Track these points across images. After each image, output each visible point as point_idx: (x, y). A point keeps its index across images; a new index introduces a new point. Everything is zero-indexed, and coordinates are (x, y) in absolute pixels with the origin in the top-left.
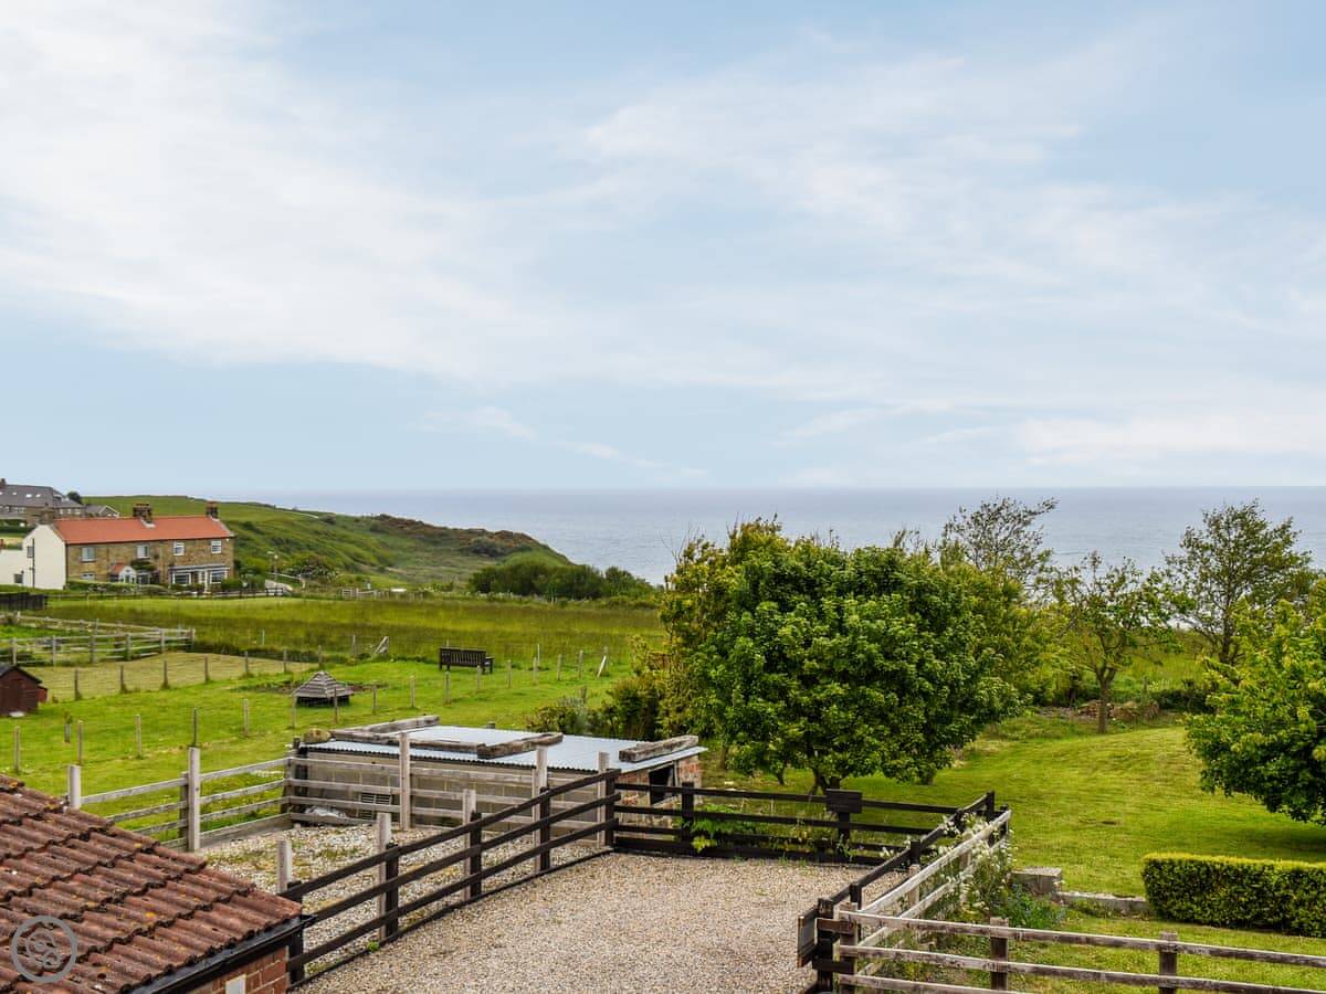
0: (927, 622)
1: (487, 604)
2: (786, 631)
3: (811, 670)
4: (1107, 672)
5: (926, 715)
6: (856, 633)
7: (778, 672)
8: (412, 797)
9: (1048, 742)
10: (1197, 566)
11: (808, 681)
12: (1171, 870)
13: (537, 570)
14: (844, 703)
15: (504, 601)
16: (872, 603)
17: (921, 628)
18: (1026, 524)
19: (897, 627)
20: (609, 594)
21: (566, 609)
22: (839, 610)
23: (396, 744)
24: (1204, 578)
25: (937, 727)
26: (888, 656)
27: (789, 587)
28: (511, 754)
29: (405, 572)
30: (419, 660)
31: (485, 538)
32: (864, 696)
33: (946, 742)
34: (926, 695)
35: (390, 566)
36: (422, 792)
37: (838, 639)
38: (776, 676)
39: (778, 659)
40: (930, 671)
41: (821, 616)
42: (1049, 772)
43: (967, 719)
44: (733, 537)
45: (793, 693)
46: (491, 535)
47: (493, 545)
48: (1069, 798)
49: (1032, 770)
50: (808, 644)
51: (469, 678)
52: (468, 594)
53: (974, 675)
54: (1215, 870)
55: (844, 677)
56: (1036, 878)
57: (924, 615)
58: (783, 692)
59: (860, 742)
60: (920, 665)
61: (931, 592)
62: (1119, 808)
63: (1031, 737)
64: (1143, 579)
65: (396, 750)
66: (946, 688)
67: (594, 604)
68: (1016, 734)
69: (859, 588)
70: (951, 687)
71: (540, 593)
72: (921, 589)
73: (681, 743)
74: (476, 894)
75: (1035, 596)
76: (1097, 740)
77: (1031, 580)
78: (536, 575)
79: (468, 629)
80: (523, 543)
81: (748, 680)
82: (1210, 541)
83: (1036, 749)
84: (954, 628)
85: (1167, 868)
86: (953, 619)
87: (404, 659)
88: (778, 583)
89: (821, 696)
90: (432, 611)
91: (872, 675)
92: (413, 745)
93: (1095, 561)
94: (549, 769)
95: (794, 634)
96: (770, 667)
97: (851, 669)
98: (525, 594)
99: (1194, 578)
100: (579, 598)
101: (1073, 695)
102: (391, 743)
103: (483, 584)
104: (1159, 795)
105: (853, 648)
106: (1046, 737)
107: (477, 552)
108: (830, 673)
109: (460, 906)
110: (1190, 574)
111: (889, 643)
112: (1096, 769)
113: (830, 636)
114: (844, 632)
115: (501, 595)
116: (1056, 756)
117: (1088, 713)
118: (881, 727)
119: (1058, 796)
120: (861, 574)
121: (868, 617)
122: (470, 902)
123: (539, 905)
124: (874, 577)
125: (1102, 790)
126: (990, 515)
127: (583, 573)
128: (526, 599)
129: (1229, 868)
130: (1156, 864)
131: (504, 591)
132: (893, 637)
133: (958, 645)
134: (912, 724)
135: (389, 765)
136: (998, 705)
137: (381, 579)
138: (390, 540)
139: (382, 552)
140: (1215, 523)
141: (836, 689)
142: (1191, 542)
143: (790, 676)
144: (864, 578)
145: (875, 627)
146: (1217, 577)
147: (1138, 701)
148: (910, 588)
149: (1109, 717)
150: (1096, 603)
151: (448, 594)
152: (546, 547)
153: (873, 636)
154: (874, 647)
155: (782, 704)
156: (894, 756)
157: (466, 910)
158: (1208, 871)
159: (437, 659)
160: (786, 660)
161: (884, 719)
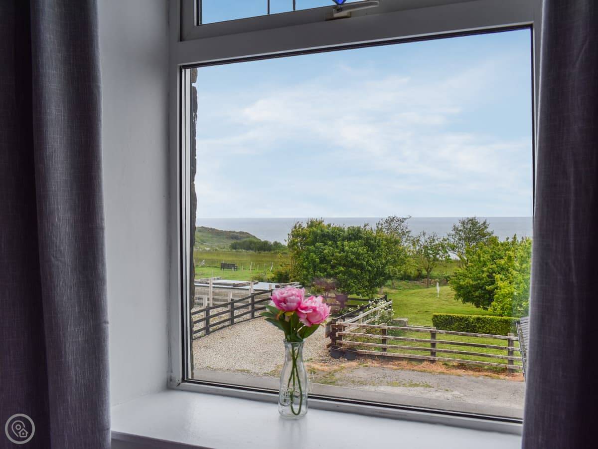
0: (370, 249)
1: (236, 253)
2: (326, 251)
3: (334, 263)
4: (429, 269)
5: (369, 277)
6: (348, 252)
7: (323, 264)
8: (213, 299)
9: (410, 290)
10: (458, 236)
11: (333, 267)
12: (440, 318)
13: (251, 242)
14: (344, 273)
15: (241, 252)
16: (352, 243)
17: (368, 251)
18: (403, 222)
19: (360, 250)
20: (274, 250)
21: (260, 254)
22: (343, 245)
23: (209, 284)
24: (460, 240)
25: (373, 281)
26: (358, 259)
27: (326, 238)
28: (243, 286)
29: (210, 245)
30: (214, 267)
31: (235, 234)
32: (350, 271)
33: (376, 286)
34: (369, 271)
35: (205, 242)
36: (216, 297)
37: (342, 254)
38: (323, 265)
39: (323, 260)
40: (370, 264)
41: (337, 247)
42: (410, 298)
43: (382, 278)
44: (308, 224)
45: (328, 270)
46: (237, 233)
47: (238, 236)
48: (415, 305)
49: (405, 298)
50: (333, 255)
51: (230, 272)
52: (229, 250)
53: (384, 265)
54: (454, 318)
55: (344, 265)
56: (400, 321)
57: (369, 247)
58: (325, 270)
59: (349, 285)
60: (367, 262)
61: (371, 240)
62: (430, 308)
63: (405, 289)
64: (441, 240)
65: (208, 285)
66: (375, 269)
67: (269, 253)
68: (401, 288)
69: (349, 239)
70: (377, 269)
71: (252, 250)
72: (368, 239)
73: (294, 284)
74: (232, 323)
75: (405, 244)
76: (426, 290)
77: (404, 239)
78: (251, 244)
79: (229, 259)
80: (247, 235)
81: (315, 267)
82: (462, 228)
83: (406, 292)
84: (378, 250)
85: (439, 317)
86: (378, 248)
87: (210, 267)
88: (323, 237)
89: (337, 271)
90: (218, 254)
91: (353, 265)
92: (214, 284)
93: (424, 234)
94: (254, 290)
95: (329, 252)
96: (321, 262)
97: (346, 263)
98: (248, 250)
99: (457, 240)
100: (265, 251)
101: (419, 277)
102: (207, 283)
103: (234, 247)
104: (443, 305)
105: (347, 256)
106: (409, 289)
107: (232, 238)
108: (340, 265)
109: (228, 326)
110: (455, 239)
111: (358, 255)
112: (424, 297)
113: (340, 253)
114: (344, 252)
115: (240, 250)
116: (412, 294)
117: (424, 282)
118: (355, 280)
119: (412, 305)
120: (349, 234)
121: (351, 247)
122: (231, 325)
123: (251, 326)
124: (353, 235)
125: (426, 303)
126: (391, 220)
127: (266, 243)
128: (248, 251)
129: (458, 317)
130: (436, 316)
131: (241, 249)
132: (359, 254)
133: (379, 256)
134: (365, 279)
135: (206, 289)
136: (391, 275)
137: (202, 246)
138: (204, 234)
139: (202, 238)
140: (463, 223)
141: (342, 268)
142: (455, 229)
143: (327, 265)
144: (350, 236)
145: (353, 250)
146: (465, 239)
147: (440, 279)
148: (364, 238)
149: (430, 284)
150: (425, 247)
151: (223, 250)
152: (254, 237)
153: (353, 253)
154: (353, 257)
155: (326, 273)
156: (359, 289)
157: (229, 327)
158: (451, 318)
159: (220, 267)
160: (326, 260)
161: (356, 278)
